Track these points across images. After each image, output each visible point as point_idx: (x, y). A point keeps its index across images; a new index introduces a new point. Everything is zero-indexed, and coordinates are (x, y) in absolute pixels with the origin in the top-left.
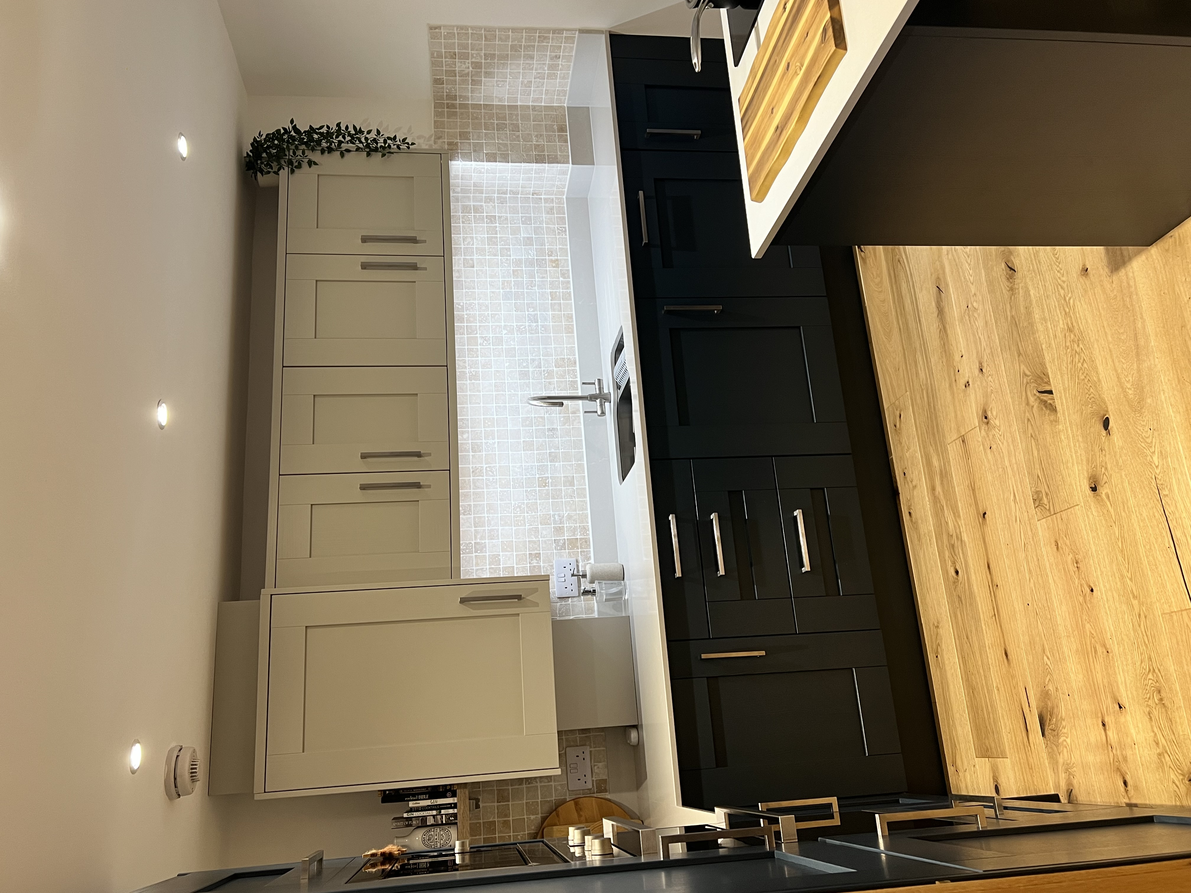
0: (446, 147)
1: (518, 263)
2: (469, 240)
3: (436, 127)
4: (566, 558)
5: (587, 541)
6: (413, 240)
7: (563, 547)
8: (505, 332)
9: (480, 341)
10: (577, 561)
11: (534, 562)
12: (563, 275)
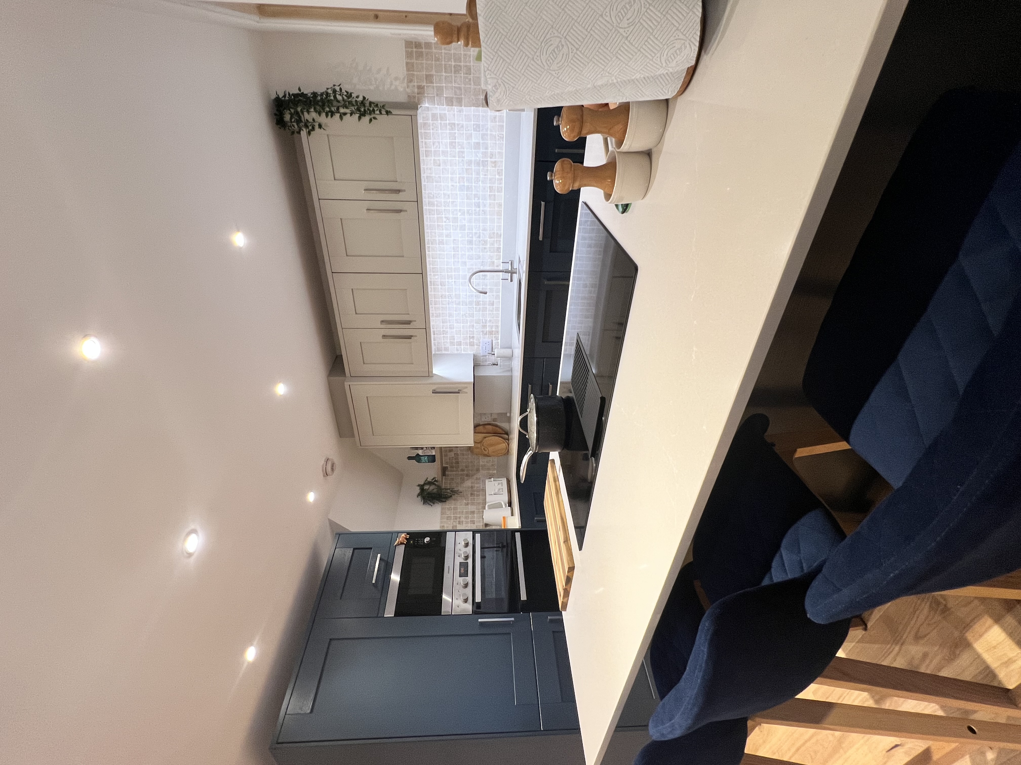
1: (469, 163)
4: (487, 339)
5: (498, 332)
6: (398, 191)
7: (486, 334)
10: (492, 340)
11: (471, 340)
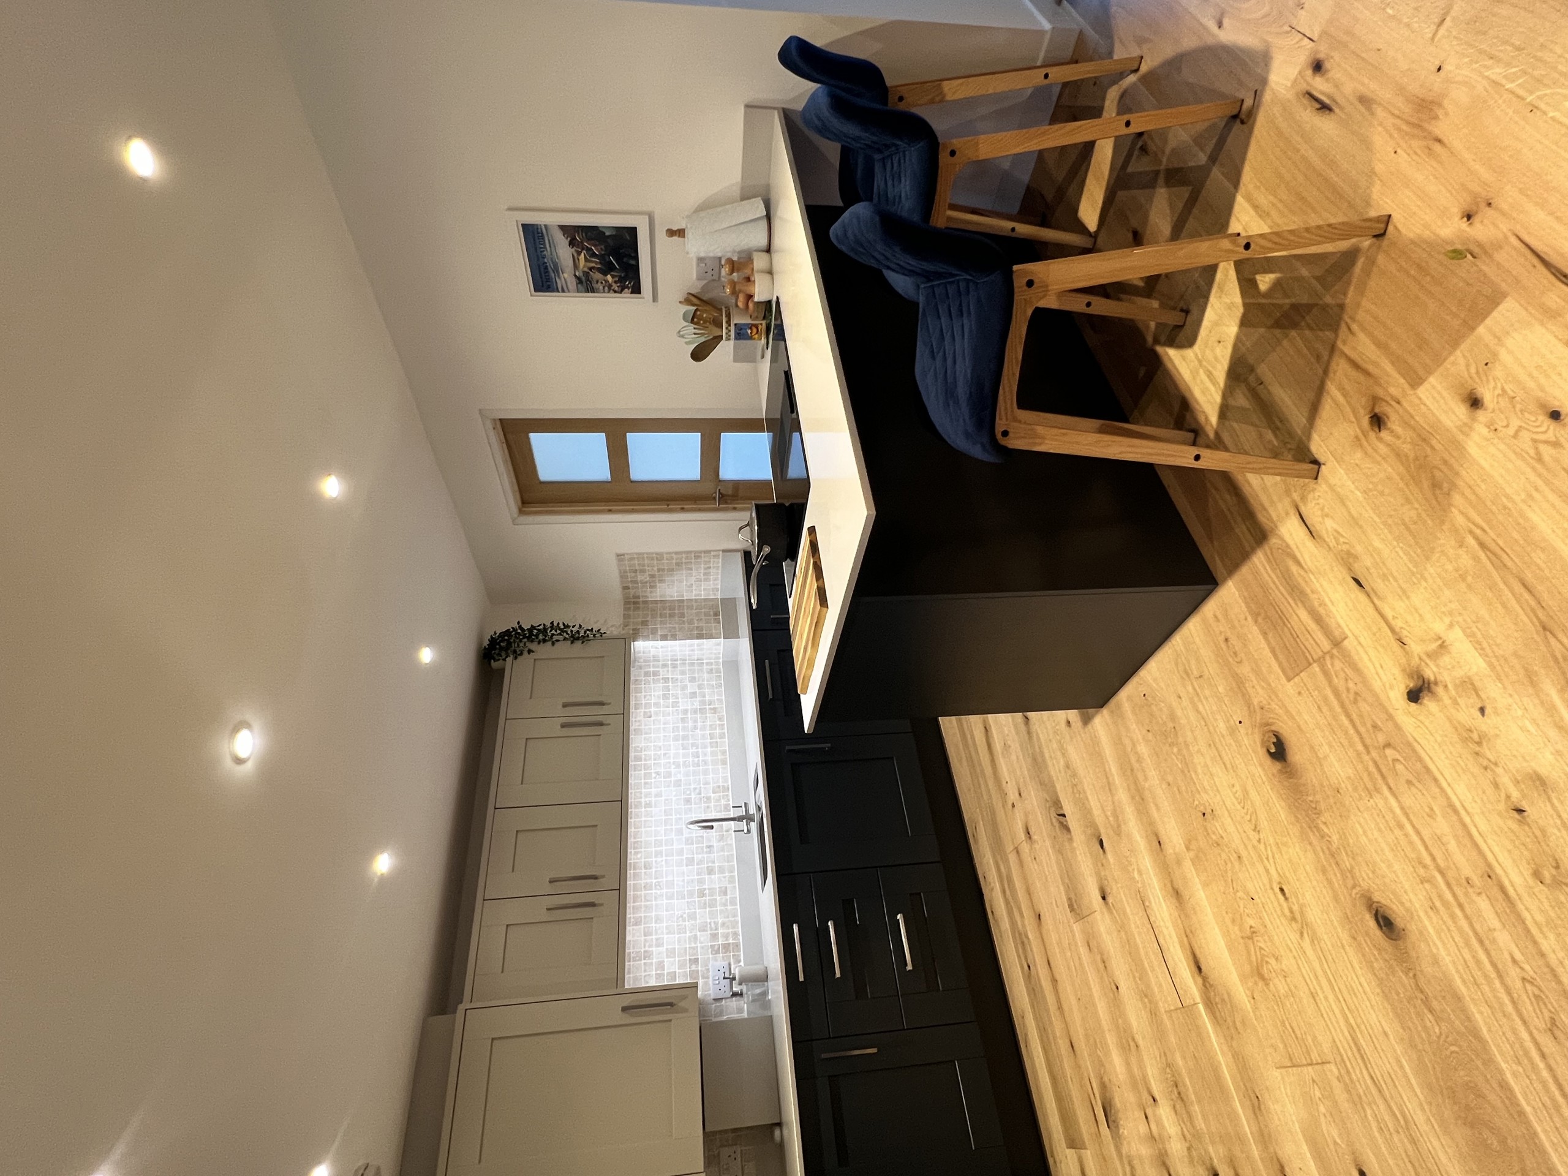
0: (631, 632)
1: (685, 711)
2: (648, 697)
3: (624, 618)
4: (720, 962)
5: (737, 945)
6: (602, 704)
7: (717, 952)
8: (673, 766)
9: (654, 775)
10: (730, 965)
11: (694, 967)
12: (720, 719)
